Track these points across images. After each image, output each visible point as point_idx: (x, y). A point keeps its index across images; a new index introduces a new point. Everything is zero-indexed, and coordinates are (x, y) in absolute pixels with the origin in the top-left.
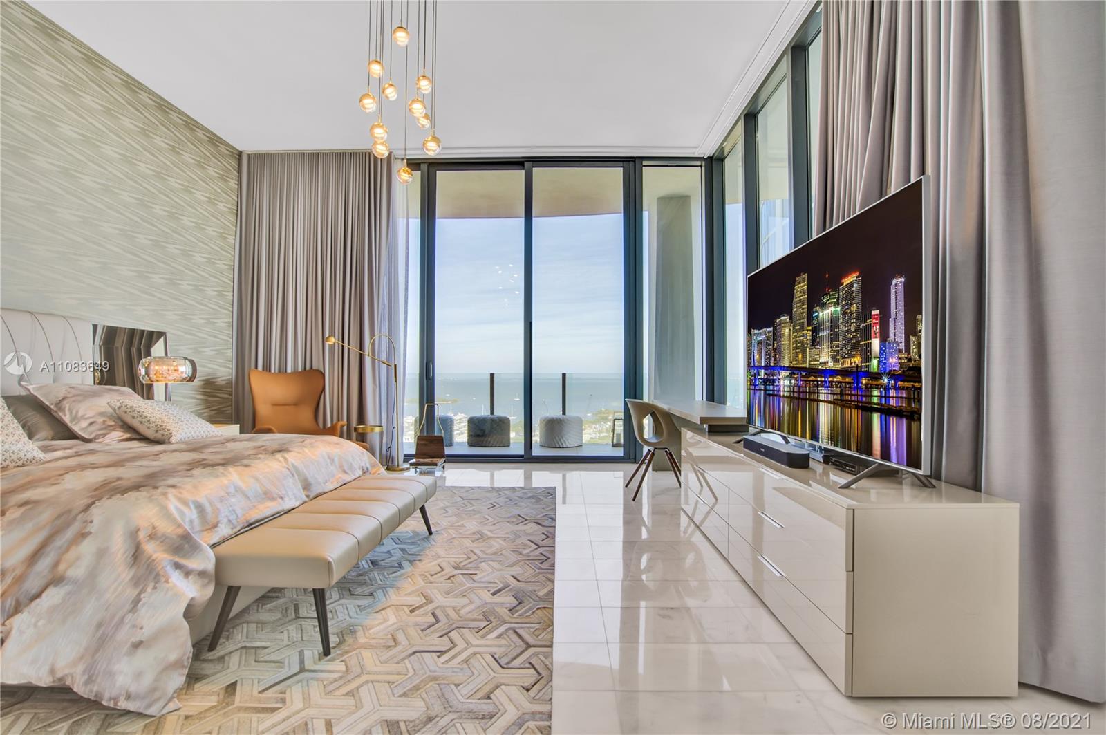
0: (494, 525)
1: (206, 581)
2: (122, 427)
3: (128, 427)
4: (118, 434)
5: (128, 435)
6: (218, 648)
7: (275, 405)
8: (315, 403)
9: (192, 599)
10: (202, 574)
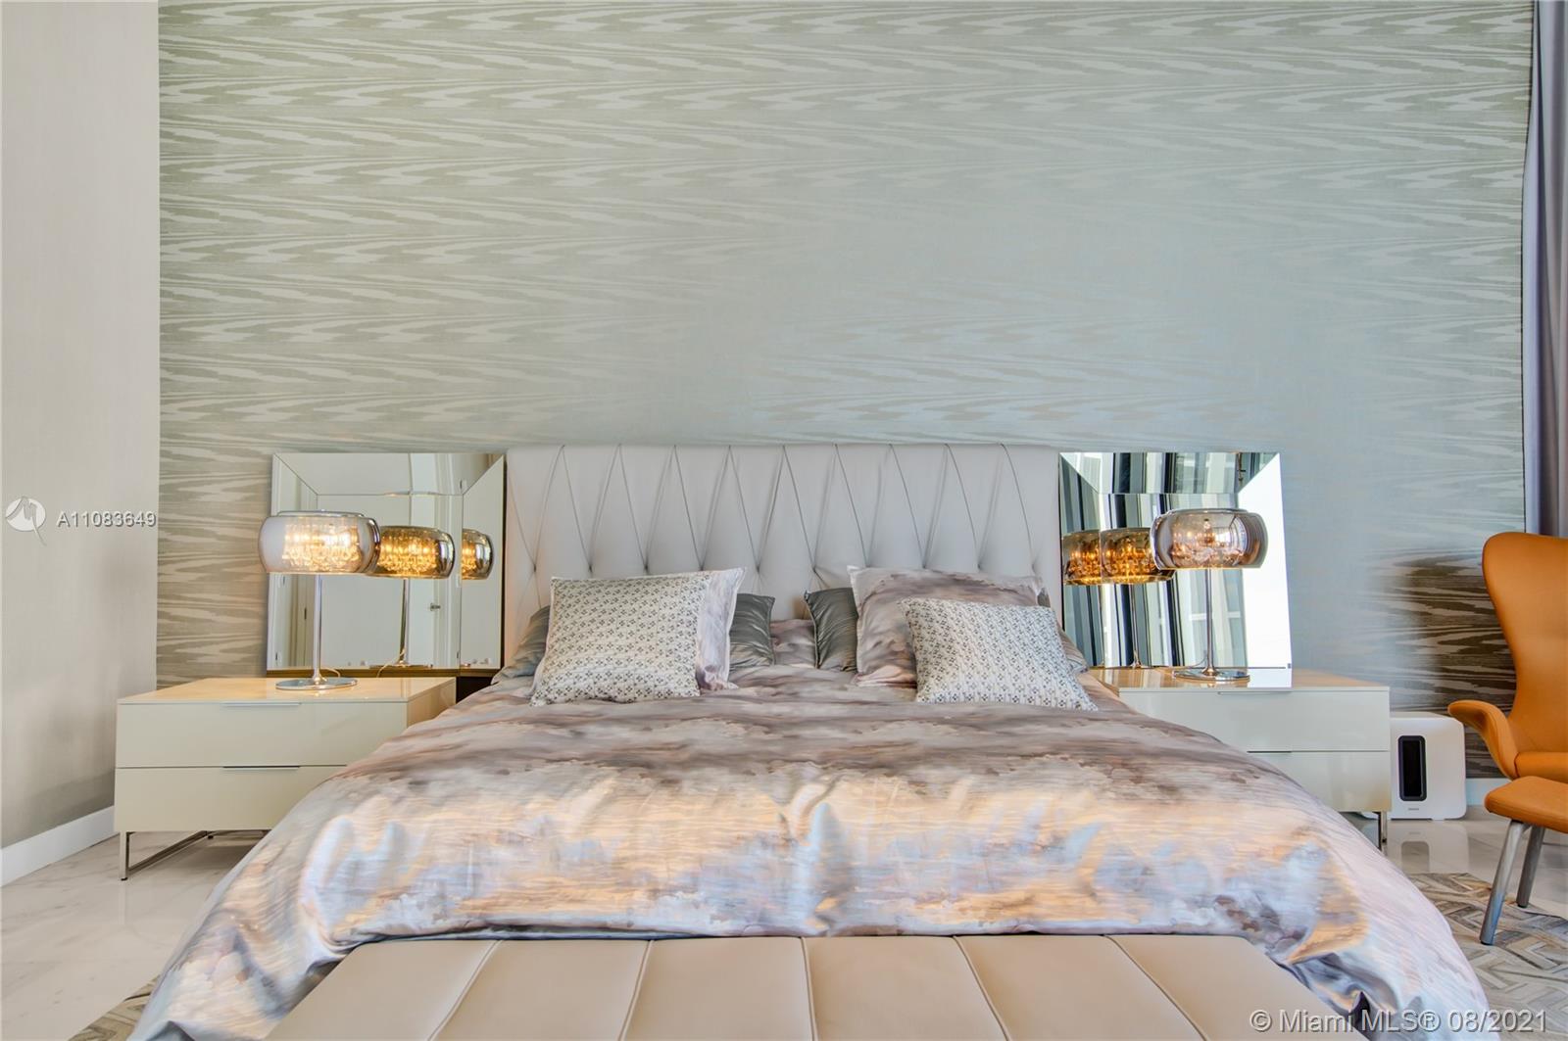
4: (892, 672)
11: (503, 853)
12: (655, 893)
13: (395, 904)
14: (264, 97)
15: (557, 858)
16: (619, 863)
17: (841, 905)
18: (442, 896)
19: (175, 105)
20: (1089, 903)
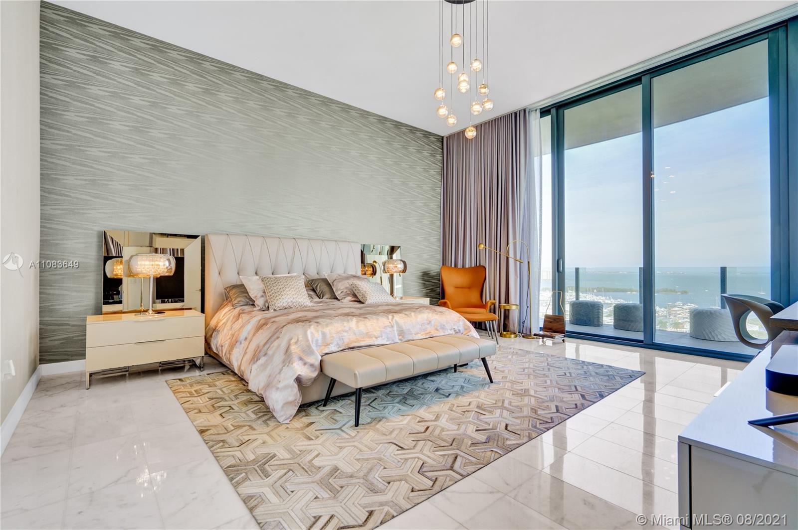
0: (545, 388)
1: (314, 369)
2: (353, 295)
3: (355, 295)
4: (349, 298)
5: (354, 299)
6: (327, 407)
7: (457, 287)
8: (480, 287)
9: (299, 375)
10: (312, 365)
11: (345, 334)
12: (376, 338)
13: (330, 346)
14: (94, 90)
15: (355, 334)
16: (367, 333)
17: (403, 337)
18: (337, 343)
19: (48, 83)
20: (437, 331)
